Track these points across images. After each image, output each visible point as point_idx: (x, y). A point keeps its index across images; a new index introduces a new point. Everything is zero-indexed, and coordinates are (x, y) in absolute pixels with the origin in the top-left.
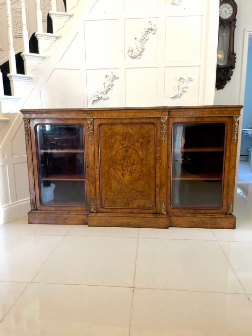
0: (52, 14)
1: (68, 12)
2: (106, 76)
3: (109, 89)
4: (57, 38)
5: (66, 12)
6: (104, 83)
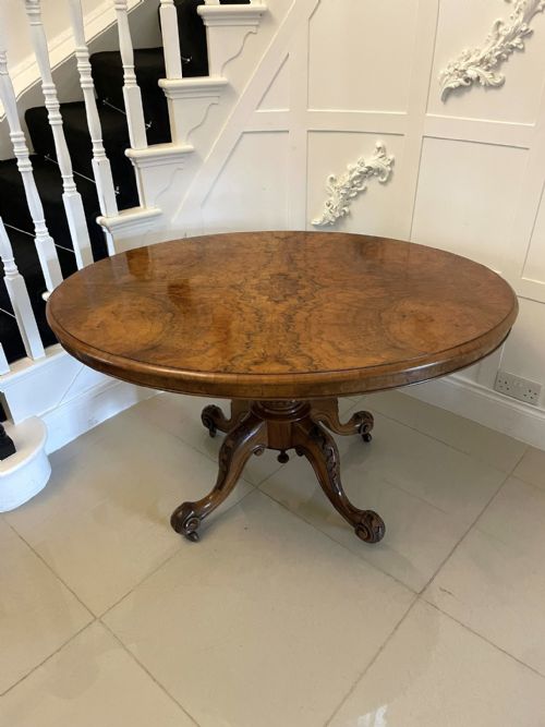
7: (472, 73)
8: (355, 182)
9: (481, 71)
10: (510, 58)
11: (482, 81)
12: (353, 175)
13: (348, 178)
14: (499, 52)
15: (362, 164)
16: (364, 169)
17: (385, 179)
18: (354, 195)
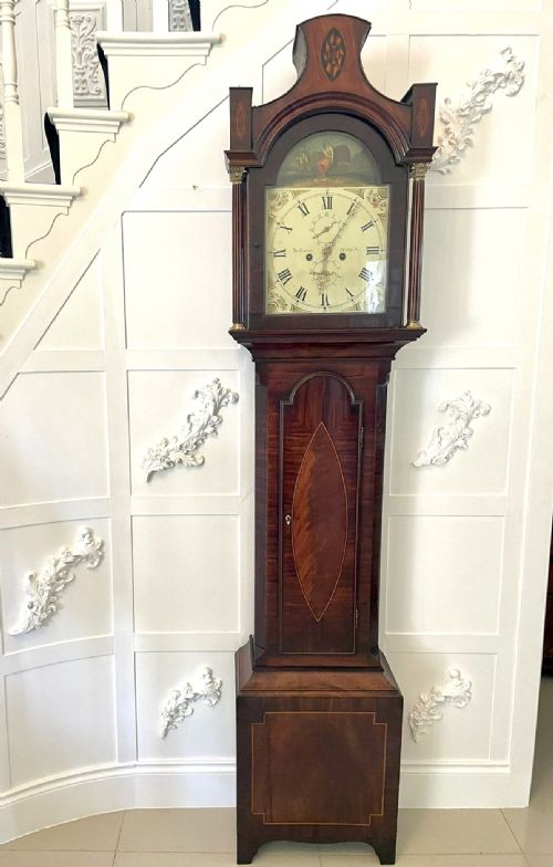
0: (8, 191)
1: (67, 183)
2: (197, 393)
3: (206, 435)
4: (28, 271)
5: (58, 181)
6: (189, 417)
7: (174, 457)
8: (61, 575)
9: (181, 455)
10: (206, 441)
11: (185, 463)
12: (58, 568)
13: (52, 572)
14: (195, 440)
15: (68, 554)
16: (70, 559)
17: (96, 564)
18: (61, 588)
